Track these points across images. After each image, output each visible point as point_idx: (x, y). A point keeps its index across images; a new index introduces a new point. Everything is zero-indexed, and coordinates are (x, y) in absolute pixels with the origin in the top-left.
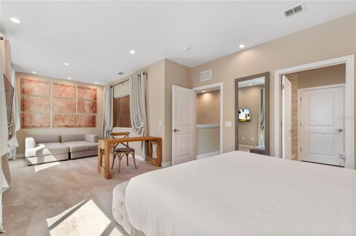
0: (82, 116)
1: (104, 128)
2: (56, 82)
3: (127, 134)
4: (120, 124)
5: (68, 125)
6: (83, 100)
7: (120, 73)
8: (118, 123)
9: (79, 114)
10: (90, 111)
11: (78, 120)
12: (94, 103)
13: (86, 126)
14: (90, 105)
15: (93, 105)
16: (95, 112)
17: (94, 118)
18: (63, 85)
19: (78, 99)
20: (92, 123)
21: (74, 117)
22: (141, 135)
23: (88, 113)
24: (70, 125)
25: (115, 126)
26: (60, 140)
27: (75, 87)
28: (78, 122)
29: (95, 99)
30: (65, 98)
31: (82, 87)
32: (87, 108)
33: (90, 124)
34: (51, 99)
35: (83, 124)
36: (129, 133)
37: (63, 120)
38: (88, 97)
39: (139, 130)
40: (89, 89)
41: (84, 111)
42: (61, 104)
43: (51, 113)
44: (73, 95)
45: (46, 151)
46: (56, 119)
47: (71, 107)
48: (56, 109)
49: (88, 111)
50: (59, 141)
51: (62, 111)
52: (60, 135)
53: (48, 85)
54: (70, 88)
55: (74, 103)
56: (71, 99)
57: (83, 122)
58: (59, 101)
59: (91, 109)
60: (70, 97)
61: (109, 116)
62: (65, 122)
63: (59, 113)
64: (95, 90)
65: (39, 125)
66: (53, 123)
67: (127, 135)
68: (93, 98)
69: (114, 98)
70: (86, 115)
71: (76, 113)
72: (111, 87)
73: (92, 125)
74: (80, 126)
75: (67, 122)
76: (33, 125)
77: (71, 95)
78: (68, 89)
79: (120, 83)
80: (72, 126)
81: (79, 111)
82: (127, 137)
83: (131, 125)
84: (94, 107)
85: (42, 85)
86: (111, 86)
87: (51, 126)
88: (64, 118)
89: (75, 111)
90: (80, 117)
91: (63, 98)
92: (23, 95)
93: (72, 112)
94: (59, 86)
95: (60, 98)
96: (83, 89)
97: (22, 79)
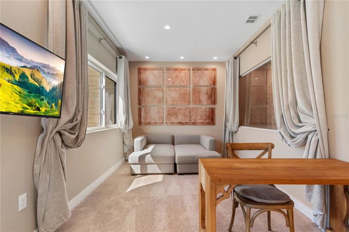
0: (197, 109)
1: (226, 126)
2: (169, 66)
3: (268, 148)
4: (251, 120)
5: (181, 121)
6: (199, 86)
7: (252, 20)
8: (247, 119)
9: (194, 106)
10: (207, 101)
11: (193, 115)
12: (212, 89)
13: (202, 124)
14: (207, 93)
15: (211, 93)
16: (214, 102)
17: (213, 111)
18: (176, 70)
19: (194, 86)
20: (211, 119)
21: (189, 110)
22: (306, 154)
23: (205, 106)
24: (184, 122)
25: (241, 123)
26: (173, 142)
27: (189, 70)
28: (193, 117)
29: (214, 83)
30: (178, 86)
31: (197, 68)
32: (204, 98)
33: (207, 121)
34: (164, 89)
35: (199, 121)
36: (273, 146)
37: (176, 114)
38: (204, 81)
39: (300, 138)
40: (207, 70)
41: (200, 101)
42: (174, 94)
43: (165, 106)
44: (187, 81)
45: (148, 159)
46: (170, 114)
47: (184, 97)
48: (170, 102)
49: (205, 102)
50: (171, 142)
51: (175, 103)
52: (173, 135)
53: (161, 71)
54: (184, 71)
55: (188, 92)
56: (186, 86)
57: (199, 117)
58: (172, 90)
59: (209, 99)
60: (183, 84)
61: (232, 108)
62: (179, 117)
63: (172, 106)
64: (214, 70)
65: (153, 121)
66: (167, 119)
67: (266, 150)
68: (211, 82)
69: (240, 77)
70: (203, 107)
71: (191, 106)
72: (235, 58)
73: (210, 121)
74: (194, 123)
75: (180, 118)
76: (148, 122)
77: (185, 81)
78: (182, 74)
79: (252, 43)
80: (186, 123)
81: (195, 103)
82: (266, 156)
83: (275, 124)
84: (213, 95)
85: (156, 72)
86: (236, 55)
87: (164, 123)
88: (178, 112)
89: (189, 103)
90: (196, 110)
91: (176, 86)
92: (140, 87)
93: (186, 104)
94: (172, 71)
95: (173, 86)
96: (198, 71)
97: (139, 69)
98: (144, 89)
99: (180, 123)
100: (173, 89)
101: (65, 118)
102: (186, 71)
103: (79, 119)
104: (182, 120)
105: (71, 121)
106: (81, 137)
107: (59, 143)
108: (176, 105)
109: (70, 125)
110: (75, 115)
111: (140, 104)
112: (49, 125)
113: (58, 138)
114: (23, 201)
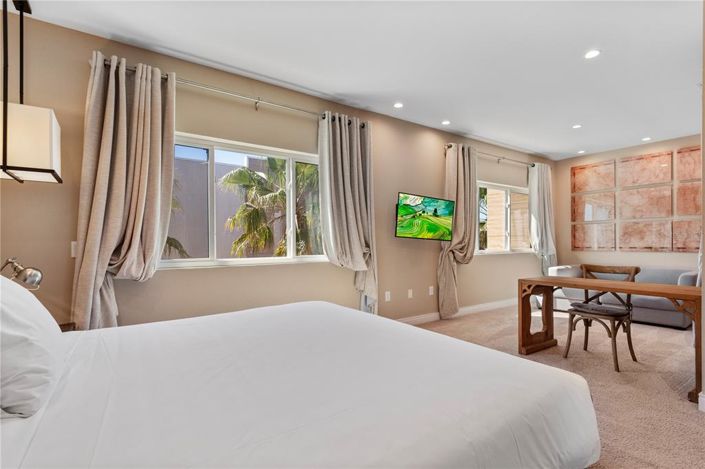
0: (690, 222)
2: (628, 154)
5: (653, 245)
9: (683, 218)
11: (680, 233)
18: (641, 158)
19: (681, 182)
21: (669, 226)
24: (658, 246)
27: (672, 154)
28: (679, 237)
30: (646, 186)
31: (690, 147)
34: (617, 194)
35: (694, 244)
37: (641, 234)
42: (637, 200)
43: (618, 221)
44: (666, 174)
46: (627, 233)
47: (659, 203)
48: (627, 212)
51: (638, 215)
53: (611, 166)
54: (657, 159)
55: (669, 194)
56: (662, 184)
58: (632, 194)
60: (657, 181)
62: (646, 238)
63: (632, 220)
65: (597, 246)
66: (623, 241)
71: (676, 218)
74: (683, 249)
75: (650, 240)
76: (587, 245)
77: (661, 176)
78: (654, 164)
80: (662, 249)
81: (685, 211)
85: (602, 169)
87: (618, 249)
88: (645, 229)
89: (672, 212)
90: (686, 226)
91: (641, 186)
92: (574, 194)
93: (663, 215)
94: (632, 163)
95: (633, 188)
96: (693, 153)
97: (572, 169)
98: (580, 198)
99: (651, 248)
100: (635, 191)
101: (456, 241)
102: (661, 157)
103: (466, 241)
104: (653, 242)
105: (460, 243)
106: (468, 255)
107: (452, 259)
108: (641, 217)
109: (460, 246)
110: (463, 238)
111: (573, 220)
112: (445, 245)
113: (451, 254)
114: (431, 291)
